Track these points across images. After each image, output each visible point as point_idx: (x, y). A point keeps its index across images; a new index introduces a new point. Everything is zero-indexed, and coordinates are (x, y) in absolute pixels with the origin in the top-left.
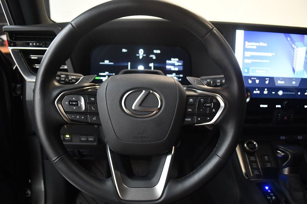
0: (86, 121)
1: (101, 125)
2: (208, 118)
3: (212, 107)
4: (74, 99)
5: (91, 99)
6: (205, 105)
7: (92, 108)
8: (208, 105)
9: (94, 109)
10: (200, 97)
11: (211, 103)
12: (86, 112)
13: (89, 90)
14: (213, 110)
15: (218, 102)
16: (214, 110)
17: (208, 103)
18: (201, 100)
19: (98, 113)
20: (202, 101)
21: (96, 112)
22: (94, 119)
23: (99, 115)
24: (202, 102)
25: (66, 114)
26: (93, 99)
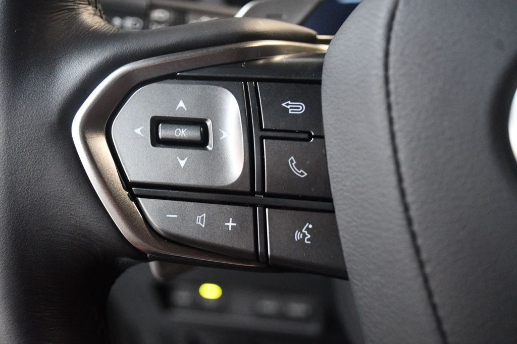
0: (252, 249)
1: (343, 275)
4: (181, 104)
5: (288, 105)
7: (292, 162)
9: (301, 173)
12: (252, 193)
13: (278, 59)
19: (330, 200)
21: (313, 192)
22: (298, 236)
23: (332, 211)
25: (134, 198)
26: (295, 108)
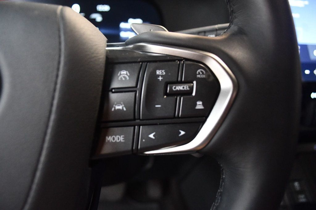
2: (183, 133)
3: (194, 94)
6: (171, 88)
8: (180, 88)
10: (153, 65)
11: (188, 81)
14: (196, 105)
15: (212, 78)
16: (199, 105)
17: (181, 83)
18: (158, 72)
20: (158, 76)
24: (160, 78)
